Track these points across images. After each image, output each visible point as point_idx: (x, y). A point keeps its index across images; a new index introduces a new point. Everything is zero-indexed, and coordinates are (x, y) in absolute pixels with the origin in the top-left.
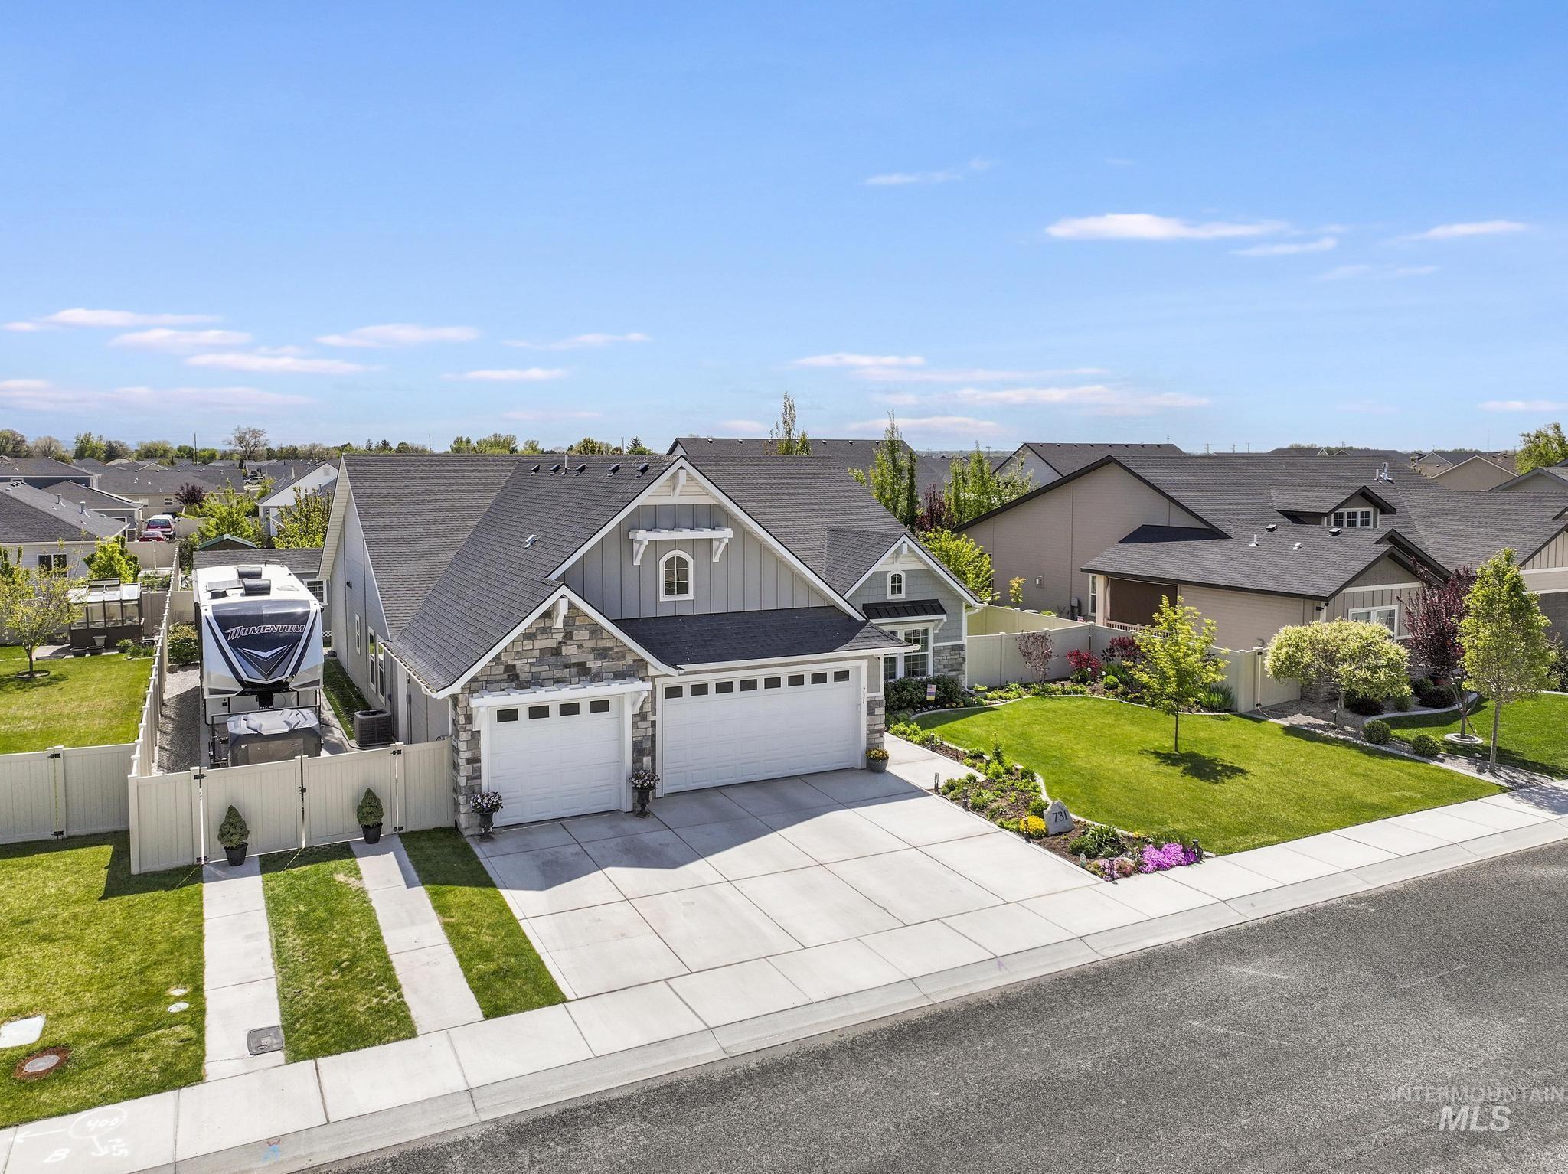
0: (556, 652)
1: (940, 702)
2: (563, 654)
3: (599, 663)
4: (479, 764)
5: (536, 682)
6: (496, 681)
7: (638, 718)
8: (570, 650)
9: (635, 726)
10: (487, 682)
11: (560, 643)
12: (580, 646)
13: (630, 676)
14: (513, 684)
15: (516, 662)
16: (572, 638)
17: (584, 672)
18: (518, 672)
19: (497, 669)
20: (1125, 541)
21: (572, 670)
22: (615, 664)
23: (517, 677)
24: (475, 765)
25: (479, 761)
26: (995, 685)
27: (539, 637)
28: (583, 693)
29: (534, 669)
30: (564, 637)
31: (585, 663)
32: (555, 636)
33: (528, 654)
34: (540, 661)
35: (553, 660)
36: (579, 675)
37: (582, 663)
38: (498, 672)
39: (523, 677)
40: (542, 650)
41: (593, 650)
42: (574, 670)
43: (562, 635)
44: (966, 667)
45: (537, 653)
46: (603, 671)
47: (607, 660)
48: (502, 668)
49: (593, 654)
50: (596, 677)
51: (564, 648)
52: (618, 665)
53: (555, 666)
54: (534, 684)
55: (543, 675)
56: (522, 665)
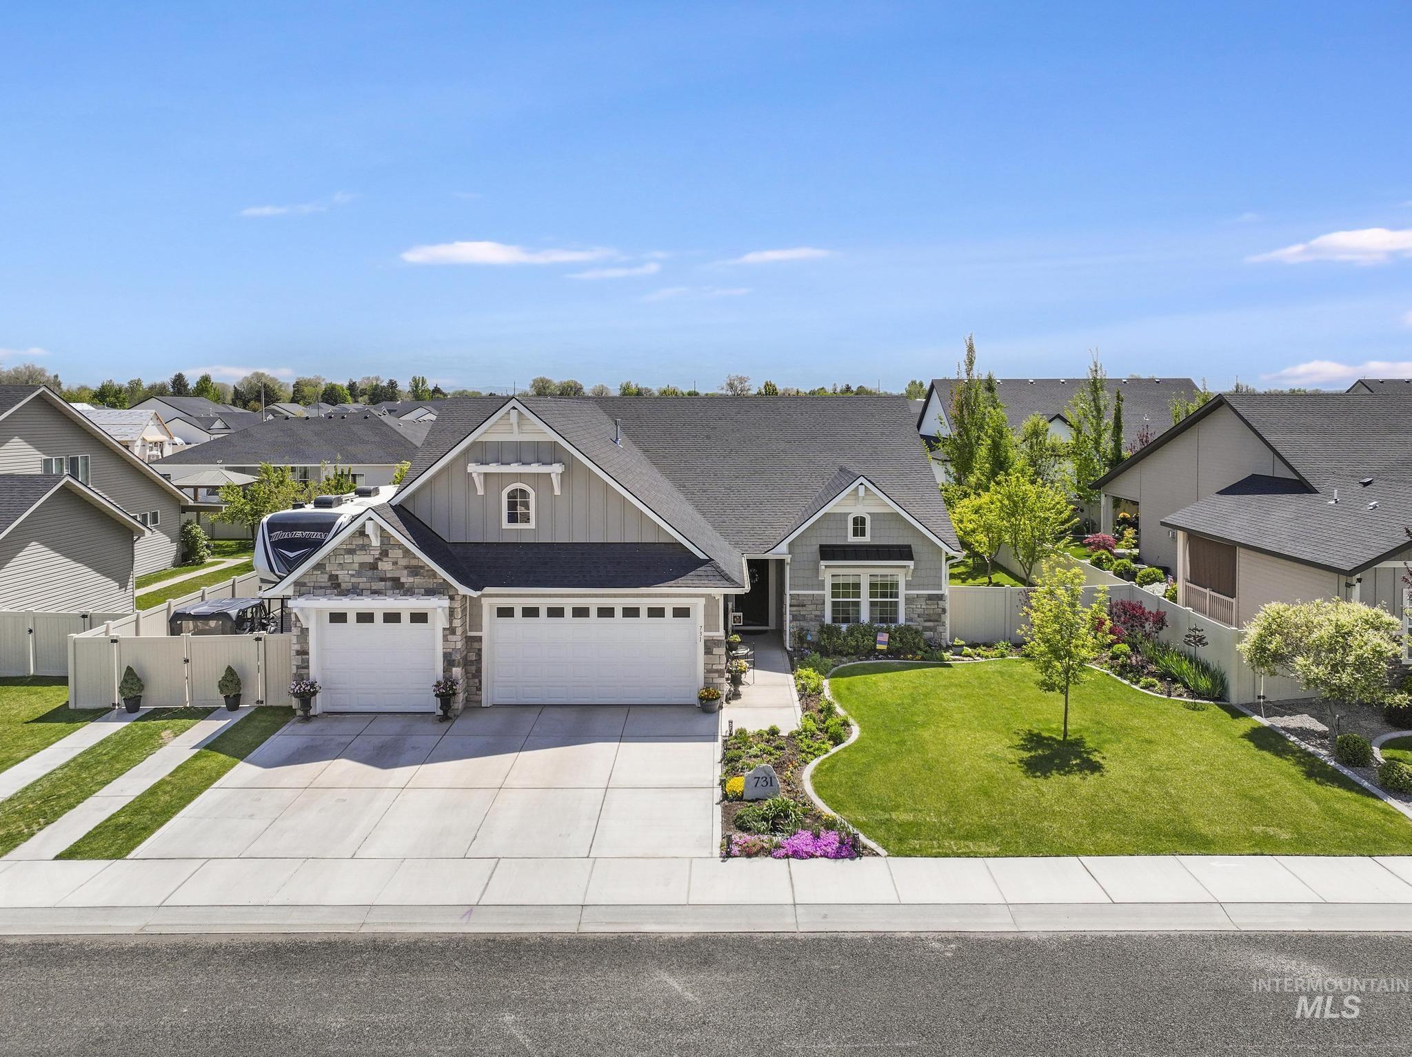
0: (374, 566)
1: (892, 653)
2: (380, 568)
3: (411, 580)
4: (307, 657)
5: (356, 591)
6: (321, 588)
7: (448, 632)
8: (385, 566)
9: (445, 639)
10: (314, 587)
11: (376, 559)
12: (395, 563)
13: (440, 593)
14: (336, 591)
15: (338, 573)
16: (387, 555)
17: (398, 586)
18: (340, 581)
19: (322, 578)
20: (1221, 493)
21: (387, 583)
22: (426, 582)
23: (339, 585)
24: (304, 657)
25: (307, 653)
26: (979, 642)
27: (358, 553)
28: (406, 605)
29: (353, 580)
30: (381, 554)
31: (399, 578)
32: (372, 552)
33: (348, 567)
34: (359, 574)
35: (370, 573)
36: (393, 588)
37: (396, 578)
38: (322, 580)
39: (344, 586)
40: (362, 565)
41: (406, 567)
42: (389, 584)
43: (378, 552)
44: (947, 619)
45: (356, 566)
46: (415, 586)
47: (419, 577)
48: (326, 576)
49: (406, 571)
50: (409, 592)
51: (380, 563)
52: (430, 583)
53: (372, 579)
54: (353, 593)
55: (361, 586)
56: (343, 576)
